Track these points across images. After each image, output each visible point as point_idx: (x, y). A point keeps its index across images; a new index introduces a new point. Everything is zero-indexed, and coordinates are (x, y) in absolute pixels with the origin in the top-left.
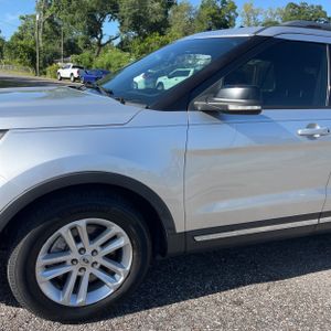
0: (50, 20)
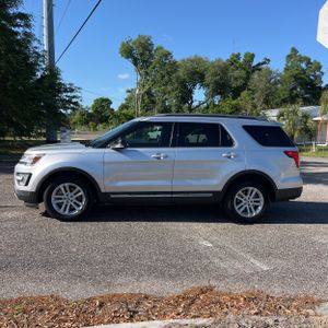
0: (149, 93)
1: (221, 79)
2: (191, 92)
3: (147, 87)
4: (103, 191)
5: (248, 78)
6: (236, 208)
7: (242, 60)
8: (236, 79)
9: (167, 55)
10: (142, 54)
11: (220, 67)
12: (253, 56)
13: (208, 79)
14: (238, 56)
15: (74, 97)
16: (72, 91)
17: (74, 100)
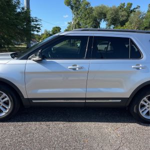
0: (78, 24)
1: (115, 16)
2: (99, 23)
3: (77, 21)
4: (25, 97)
5: (129, 16)
6: (141, 112)
7: (126, 7)
8: (122, 16)
9: (88, 4)
10: (75, 4)
11: (114, 10)
12: (131, 4)
13: (108, 16)
14: (124, 5)
15: (38, 25)
16: (37, 21)
17: (38, 26)
